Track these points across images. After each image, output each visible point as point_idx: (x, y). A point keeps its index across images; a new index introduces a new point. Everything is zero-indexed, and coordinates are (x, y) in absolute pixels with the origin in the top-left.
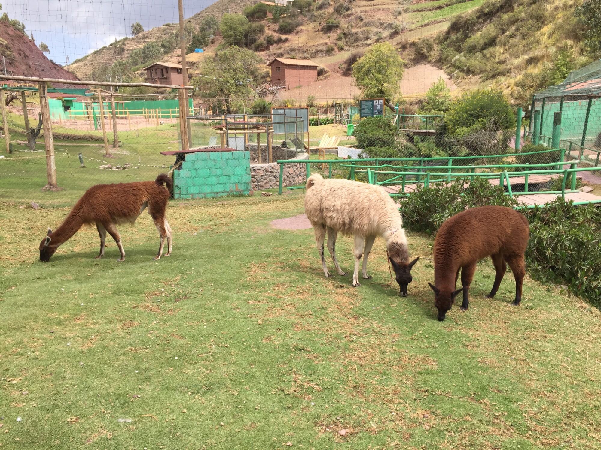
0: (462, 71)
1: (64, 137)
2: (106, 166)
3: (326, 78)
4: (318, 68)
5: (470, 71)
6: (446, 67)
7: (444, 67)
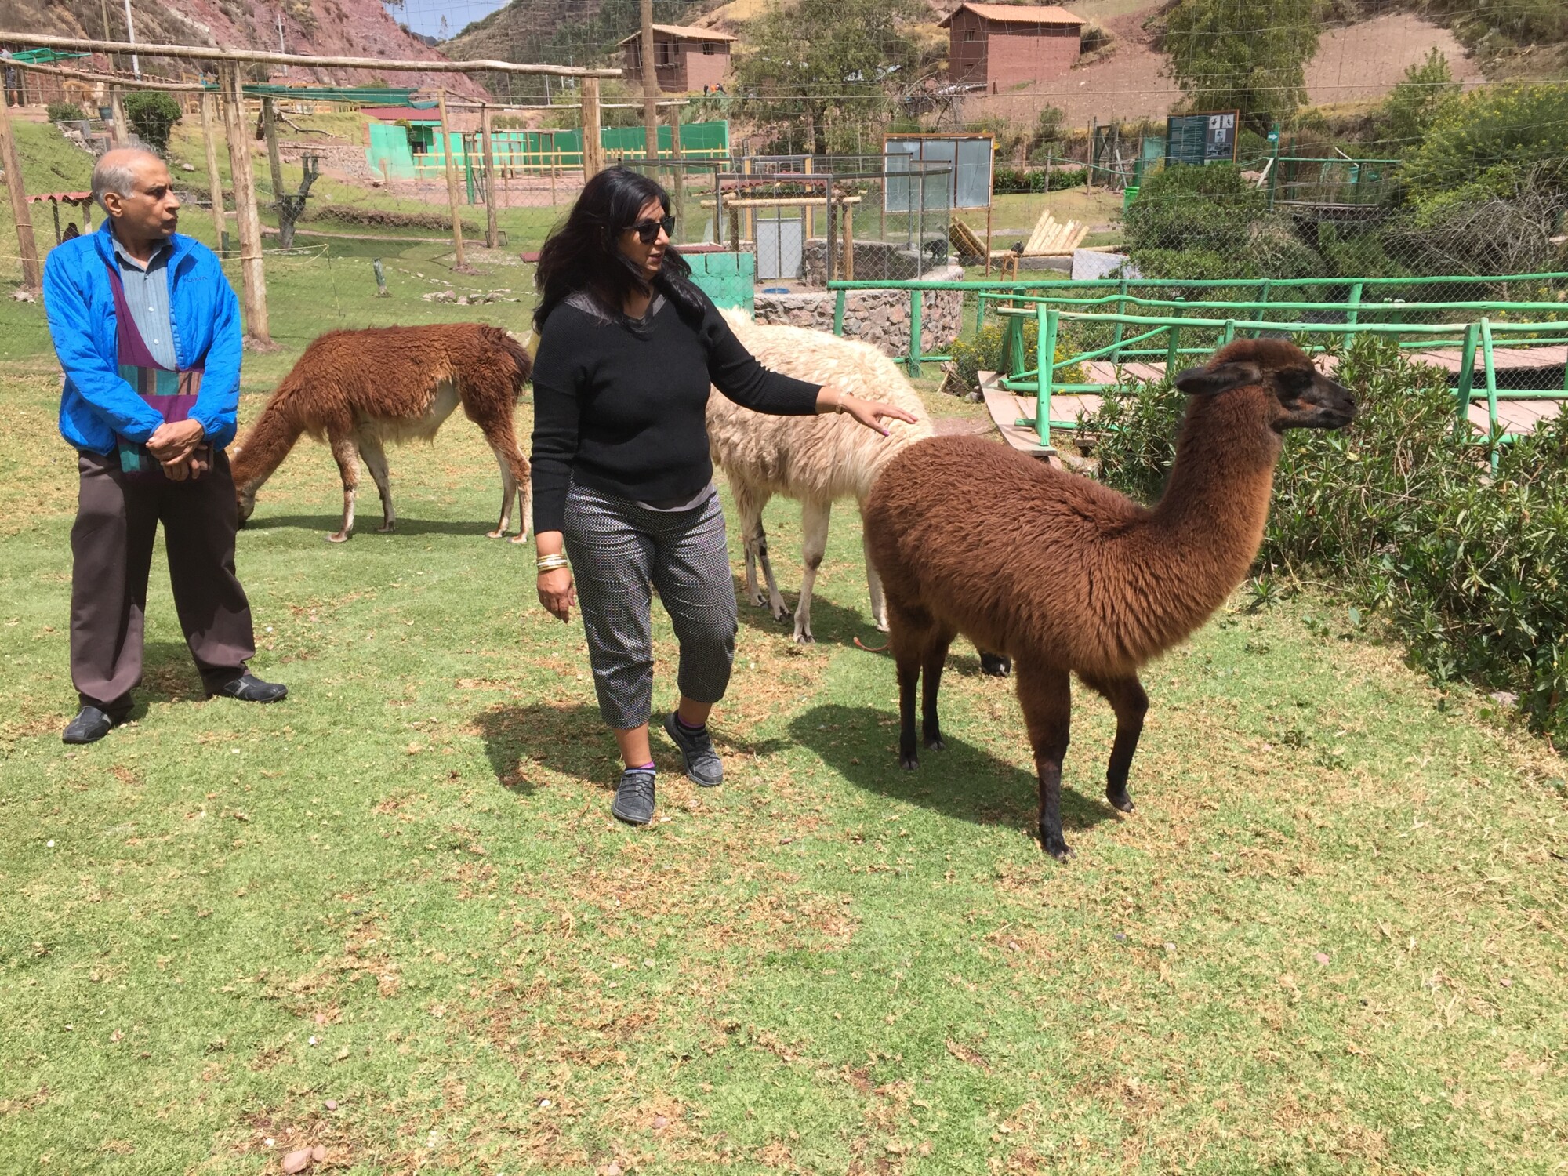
0: (1510, 31)
1: (372, 218)
2: (441, 295)
3: (1103, 58)
4: (1084, 30)
5: (1531, 31)
6: (1461, 20)
7: (1457, 22)
